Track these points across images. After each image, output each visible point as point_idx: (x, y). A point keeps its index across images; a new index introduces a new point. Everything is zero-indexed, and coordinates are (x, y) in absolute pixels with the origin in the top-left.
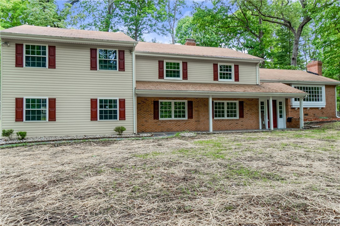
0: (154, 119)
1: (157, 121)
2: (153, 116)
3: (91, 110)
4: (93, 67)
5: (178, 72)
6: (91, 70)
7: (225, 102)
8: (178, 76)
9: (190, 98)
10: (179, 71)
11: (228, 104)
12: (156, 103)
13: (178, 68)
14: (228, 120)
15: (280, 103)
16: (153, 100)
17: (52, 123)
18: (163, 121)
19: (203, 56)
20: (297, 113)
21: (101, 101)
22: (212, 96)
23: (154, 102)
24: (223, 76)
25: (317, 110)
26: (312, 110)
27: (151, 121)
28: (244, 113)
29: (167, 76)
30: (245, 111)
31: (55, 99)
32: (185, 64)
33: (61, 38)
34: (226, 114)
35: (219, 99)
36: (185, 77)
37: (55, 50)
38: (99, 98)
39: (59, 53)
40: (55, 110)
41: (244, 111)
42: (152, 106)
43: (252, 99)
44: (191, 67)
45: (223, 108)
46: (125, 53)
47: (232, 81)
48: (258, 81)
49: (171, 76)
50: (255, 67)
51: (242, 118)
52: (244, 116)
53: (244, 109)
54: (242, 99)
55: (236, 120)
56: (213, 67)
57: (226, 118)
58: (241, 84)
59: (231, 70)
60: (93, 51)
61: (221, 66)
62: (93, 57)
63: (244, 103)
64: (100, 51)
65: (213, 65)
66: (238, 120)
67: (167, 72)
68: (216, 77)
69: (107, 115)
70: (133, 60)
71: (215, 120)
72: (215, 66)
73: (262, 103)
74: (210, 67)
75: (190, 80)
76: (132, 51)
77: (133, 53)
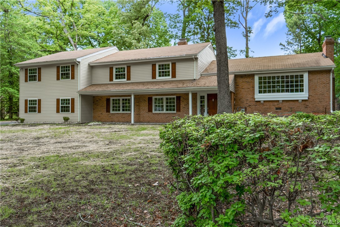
0: (107, 112)
1: (109, 113)
2: (106, 110)
3: (57, 106)
6: (57, 80)
7: (164, 97)
8: (124, 78)
10: (125, 74)
11: (167, 99)
12: (108, 100)
13: (124, 71)
16: (106, 98)
17: (39, 114)
18: (112, 114)
19: (139, 60)
20: (264, 107)
21: (62, 100)
22: (134, 93)
23: (107, 99)
24: (162, 74)
26: (288, 103)
27: (105, 113)
28: (181, 107)
29: (116, 78)
31: (40, 100)
32: (128, 68)
33: (47, 62)
34: (165, 108)
35: (157, 95)
36: (129, 78)
37: (41, 70)
38: (61, 98)
39: (43, 71)
40: (41, 106)
41: (181, 105)
42: (105, 102)
44: (133, 70)
45: (162, 103)
46: (75, 66)
47: (169, 78)
48: (195, 76)
49: (119, 78)
50: (193, 63)
51: (178, 112)
52: (181, 110)
53: (181, 103)
54: (179, 94)
55: (173, 113)
56: (151, 67)
57: (165, 112)
58: (177, 81)
59: (169, 68)
60: (58, 67)
61: (159, 66)
62: (58, 72)
63: (181, 98)
64: (62, 67)
65: (151, 66)
66: (175, 114)
67: (116, 75)
68: (154, 77)
69: (65, 109)
70: (79, 70)
71: (154, 114)
72: (154, 66)
73: (202, 97)
74: (149, 68)
75: (132, 80)
76: (78, 65)
77: (79, 66)
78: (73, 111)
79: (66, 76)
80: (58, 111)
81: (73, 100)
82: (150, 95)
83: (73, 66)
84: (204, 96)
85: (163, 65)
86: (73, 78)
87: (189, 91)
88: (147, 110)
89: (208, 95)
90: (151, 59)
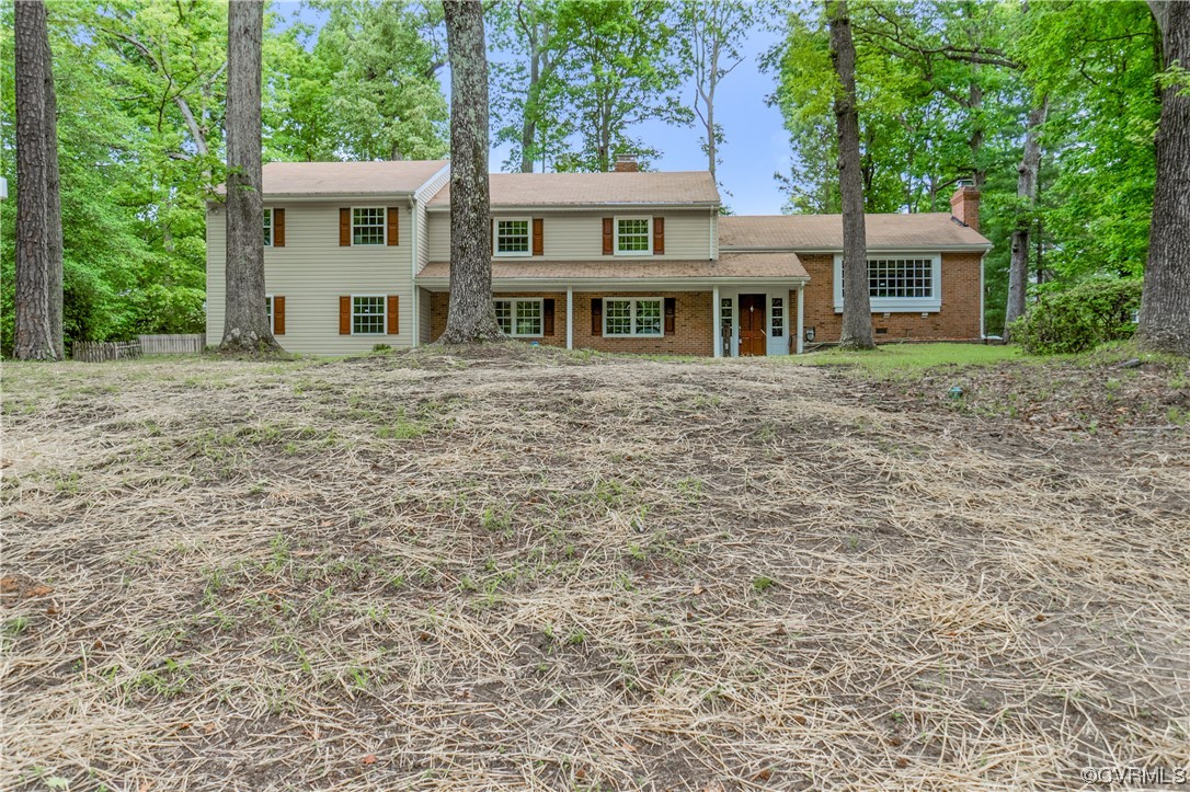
3: (341, 316)
4: (344, 241)
5: (525, 240)
6: (341, 245)
7: (633, 300)
8: (525, 249)
9: (549, 293)
10: (526, 238)
11: (640, 304)
13: (525, 232)
14: (635, 339)
15: (778, 302)
17: (279, 338)
19: (572, 205)
21: (357, 300)
22: (573, 287)
24: (627, 244)
25: (917, 319)
26: (900, 319)
28: (677, 323)
29: (501, 249)
30: (680, 319)
31: (283, 298)
32: (538, 223)
34: (633, 326)
35: (615, 294)
36: (538, 250)
37: (283, 214)
38: (353, 295)
39: (290, 218)
40: (284, 316)
41: (677, 319)
43: (699, 293)
44: (551, 229)
45: (628, 313)
46: (400, 211)
47: (648, 254)
48: (711, 252)
49: (510, 249)
50: (706, 221)
51: (670, 336)
52: (676, 332)
53: (676, 315)
54: (672, 293)
55: (656, 339)
56: (601, 226)
57: (633, 334)
58: (668, 261)
59: (646, 230)
60: (344, 212)
61: (621, 223)
62: (344, 224)
63: (677, 303)
64: (356, 211)
65: (601, 222)
66: (661, 339)
67: (501, 240)
68: (607, 248)
69: (369, 324)
70: (413, 223)
71: (606, 340)
72: (608, 223)
73: (726, 302)
74: (596, 227)
75: (548, 255)
76: (410, 208)
77: (413, 210)
78: (394, 329)
79: (370, 234)
80: (344, 330)
81: (394, 301)
82: (596, 294)
83: (393, 211)
84: (730, 300)
85: (629, 223)
86: (393, 241)
87: (712, 287)
88: (590, 330)
89: (742, 297)
90: (605, 206)
